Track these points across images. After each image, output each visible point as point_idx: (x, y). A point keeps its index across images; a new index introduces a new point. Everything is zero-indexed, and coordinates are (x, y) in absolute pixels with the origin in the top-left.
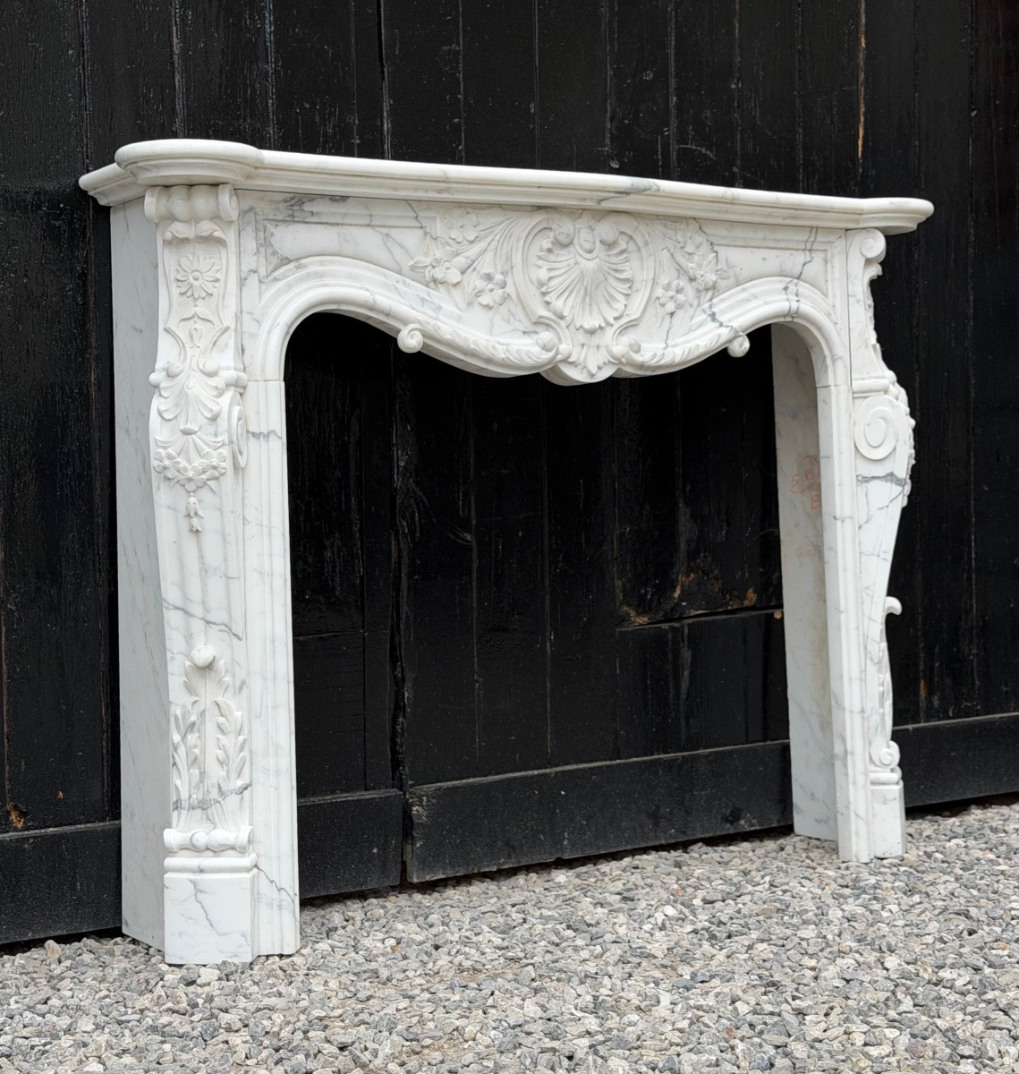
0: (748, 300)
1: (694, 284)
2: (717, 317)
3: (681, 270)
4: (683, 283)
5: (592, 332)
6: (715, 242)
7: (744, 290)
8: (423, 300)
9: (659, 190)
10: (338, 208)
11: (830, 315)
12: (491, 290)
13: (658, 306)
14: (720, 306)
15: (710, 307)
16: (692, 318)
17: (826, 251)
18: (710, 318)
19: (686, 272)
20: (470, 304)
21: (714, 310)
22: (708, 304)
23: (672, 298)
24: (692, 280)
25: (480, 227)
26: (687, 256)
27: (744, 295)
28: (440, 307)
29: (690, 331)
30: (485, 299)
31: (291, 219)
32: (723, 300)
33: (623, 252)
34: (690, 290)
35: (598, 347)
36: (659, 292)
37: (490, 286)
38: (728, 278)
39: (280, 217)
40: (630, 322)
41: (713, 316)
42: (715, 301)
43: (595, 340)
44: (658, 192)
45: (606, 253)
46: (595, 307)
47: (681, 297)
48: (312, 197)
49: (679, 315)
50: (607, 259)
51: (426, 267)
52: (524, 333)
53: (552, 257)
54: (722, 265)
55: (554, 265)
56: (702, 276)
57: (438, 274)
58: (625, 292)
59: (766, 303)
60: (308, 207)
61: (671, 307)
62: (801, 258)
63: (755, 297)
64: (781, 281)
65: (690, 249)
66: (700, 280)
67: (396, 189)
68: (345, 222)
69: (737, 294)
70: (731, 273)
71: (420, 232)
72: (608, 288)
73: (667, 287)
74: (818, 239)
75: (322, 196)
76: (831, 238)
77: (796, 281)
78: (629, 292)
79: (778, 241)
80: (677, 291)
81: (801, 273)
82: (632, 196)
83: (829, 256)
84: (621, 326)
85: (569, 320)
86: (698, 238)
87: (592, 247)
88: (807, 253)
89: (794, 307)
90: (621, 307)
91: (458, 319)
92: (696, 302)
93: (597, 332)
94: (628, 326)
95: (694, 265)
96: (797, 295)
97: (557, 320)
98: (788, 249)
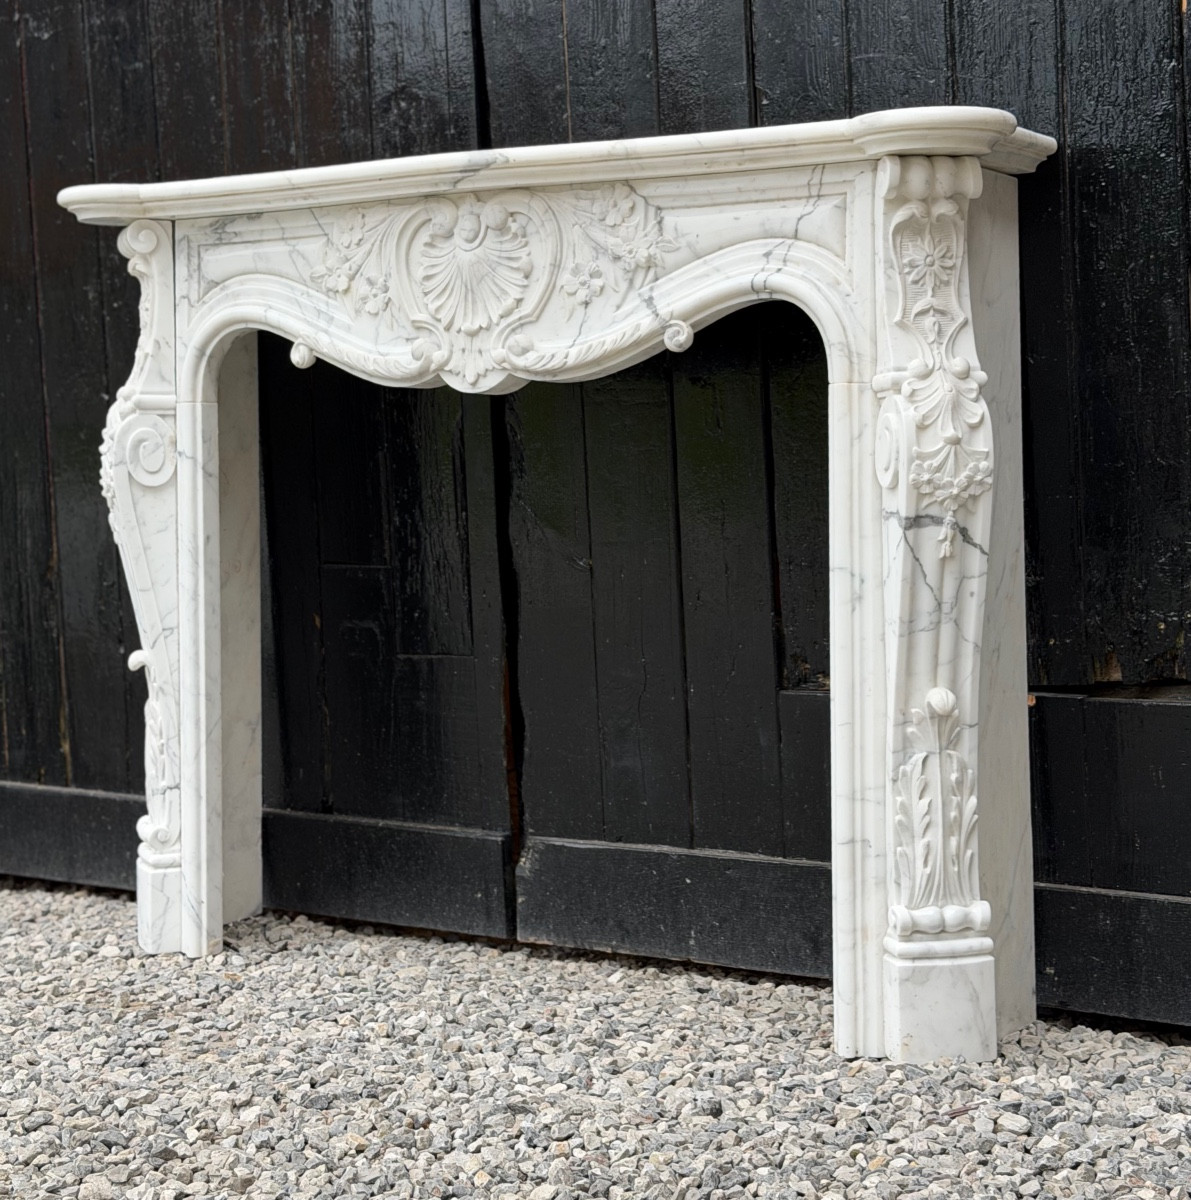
0: (706, 276)
1: (620, 264)
2: (655, 302)
3: (599, 249)
4: (604, 264)
5: (473, 334)
6: (662, 205)
7: (705, 262)
8: (319, 312)
9: (507, 161)
10: (255, 226)
11: (838, 283)
12: (375, 296)
13: (566, 295)
14: (665, 285)
15: (652, 289)
16: (618, 307)
17: (845, 194)
18: (645, 304)
19: (605, 251)
20: (358, 312)
21: (654, 294)
22: (648, 287)
23: (583, 284)
24: (617, 258)
25: (366, 228)
26: (609, 229)
27: (703, 270)
28: (332, 318)
29: (614, 321)
30: (371, 306)
31: (220, 243)
32: (672, 279)
33: (515, 236)
34: (612, 273)
35: (480, 352)
36: (565, 278)
37: (374, 291)
38: (678, 249)
39: (211, 241)
40: (520, 319)
41: (650, 301)
42: (660, 282)
43: (478, 343)
44: (507, 164)
45: (496, 240)
46: (480, 305)
47: (597, 283)
48: (232, 218)
49: (597, 303)
50: (498, 246)
51: (323, 276)
52: (407, 340)
53: (434, 252)
54: (668, 235)
55: (434, 261)
56: (630, 252)
57: (331, 283)
58: (521, 283)
59: (728, 278)
60: (229, 229)
61: (582, 295)
62: (794, 210)
63: (717, 270)
64: (766, 245)
65: (610, 221)
66: (628, 258)
67: (268, 202)
68: (265, 237)
69: (697, 268)
70: (683, 242)
71: (325, 239)
72: (498, 282)
73: (576, 271)
75: (241, 215)
76: (848, 176)
77: (789, 241)
78: (525, 282)
80: (591, 276)
81: (796, 231)
82: (482, 173)
83: (848, 200)
84: (509, 325)
85: (445, 322)
86: (626, 205)
87: (471, 235)
88: (812, 201)
89: (759, 280)
90: (509, 302)
91: (348, 329)
92: (624, 286)
93: (480, 334)
94: (522, 324)
95: (619, 240)
96: (785, 261)
97: (435, 323)
98: (784, 199)
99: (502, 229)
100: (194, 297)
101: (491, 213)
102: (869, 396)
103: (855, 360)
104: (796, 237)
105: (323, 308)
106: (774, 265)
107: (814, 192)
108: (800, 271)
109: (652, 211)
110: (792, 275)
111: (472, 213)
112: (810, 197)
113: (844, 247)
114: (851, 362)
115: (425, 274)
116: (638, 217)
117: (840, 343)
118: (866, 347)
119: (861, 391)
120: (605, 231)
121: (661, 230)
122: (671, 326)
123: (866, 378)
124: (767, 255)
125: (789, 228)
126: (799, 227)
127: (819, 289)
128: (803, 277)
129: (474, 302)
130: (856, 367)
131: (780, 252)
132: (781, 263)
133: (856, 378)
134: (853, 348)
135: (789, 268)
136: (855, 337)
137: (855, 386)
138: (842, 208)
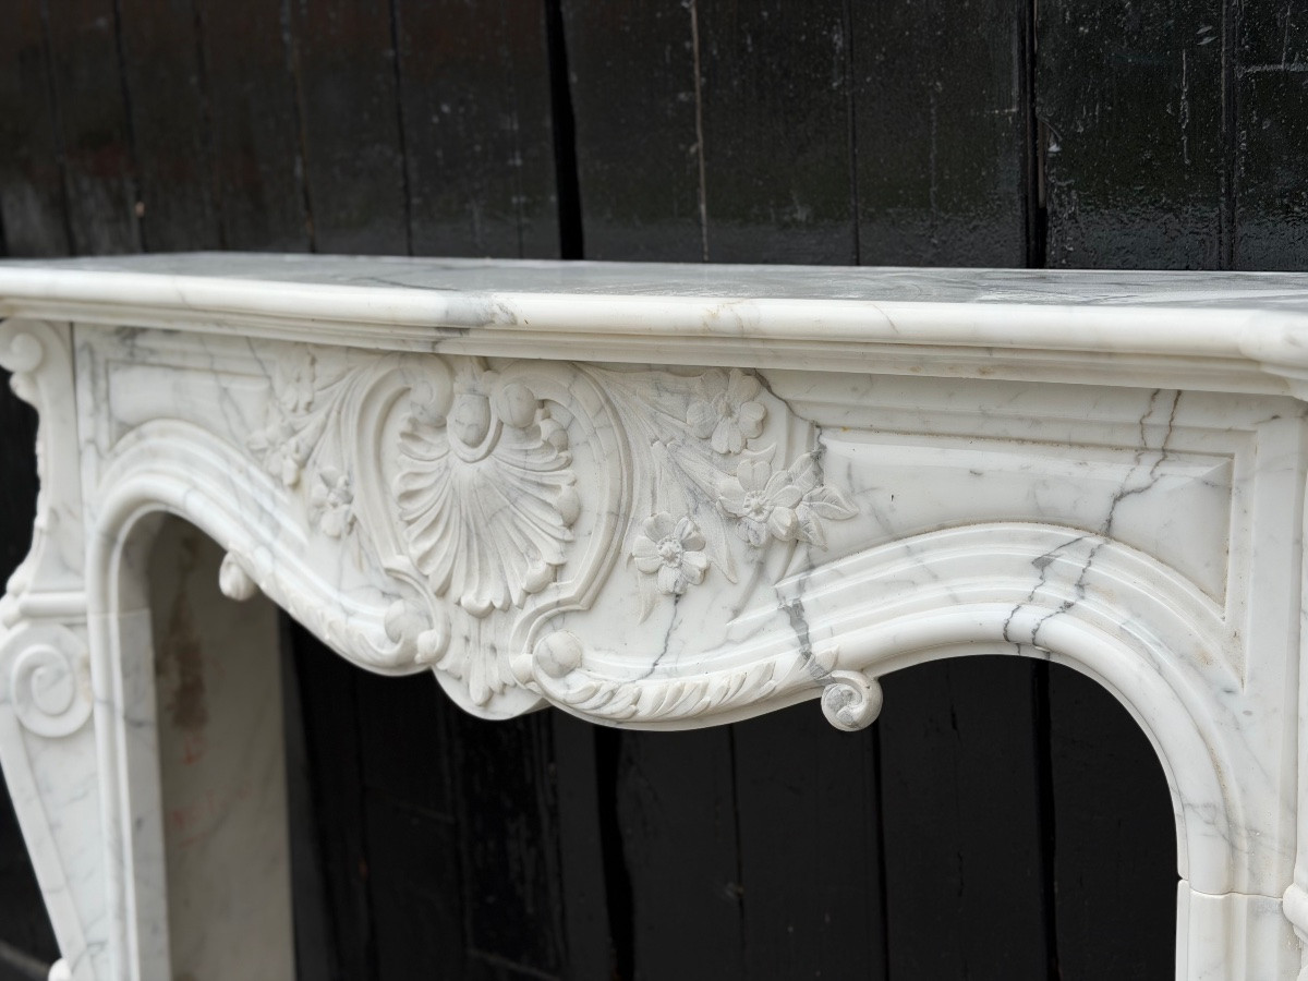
0: (911, 583)
1: (740, 530)
2: (806, 618)
3: (700, 497)
4: (709, 525)
5: (483, 616)
6: (821, 422)
7: (909, 552)
8: (261, 509)
9: (514, 322)
10: (174, 344)
11: (1208, 660)
12: (335, 505)
13: (639, 574)
14: (826, 587)
15: (801, 587)
16: (737, 613)
17: (1232, 456)
18: (785, 618)
19: (711, 501)
20: (312, 526)
21: (806, 599)
22: (795, 582)
23: (671, 558)
24: (734, 519)
25: (318, 384)
26: (719, 460)
27: (902, 567)
28: (279, 527)
29: (728, 641)
30: (330, 521)
32: (840, 574)
33: (550, 444)
34: (724, 545)
35: (494, 649)
36: (637, 540)
37: (333, 497)
38: (853, 517)
39: (120, 357)
40: (558, 604)
41: (796, 613)
42: (817, 573)
43: (489, 633)
44: (513, 328)
45: (517, 446)
46: (492, 564)
47: (697, 560)
49: (697, 599)
50: (520, 458)
51: (264, 450)
52: (384, 594)
53: (418, 449)
54: (834, 485)
55: (420, 466)
56: (758, 511)
57: (275, 464)
58: (558, 535)
59: (955, 600)
60: (140, 344)
61: (668, 577)
62: (1111, 473)
63: (934, 576)
64: (1038, 539)
65: (720, 443)
66: (754, 521)
68: (189, 363)
69: (887, 561)
70: (864, 506)
71: (266, 384)
72: (521, 526)
73: (657, 531)
74: (1178, 421)
76: (1241, 421)
77: (1095, 541)
78: (569, 535)
79: (1036, 422)
80: (685, 545)
81: (1109, 522)
82: (473, 335)
83: (1236, 473)
84: (539, 612)
85: (436, 582)
86: (750, 415)
87: (472, 435)
88: (1149, 460)
89: (1025, 621)
90: (538, 570)
91: (300, 551)
92: (746, 574)
93: (494, 616)
94: (560, 614)
95: (735, 483)
96: (1080, 586)
97: (422, 580)
98: (1082, 445)
99: (527, 429)
100: (104, 441)
101: (506, 398)
102: (1271, 930)
103: (1244, 844)
104: (1108, 530)
105: (268, 505)
106: (1056, 591)
107: (1155, 440)
108: (1117, 616)
109: (802, 431)
110: (1097, 623)
111: (473, 391)
112: (1142, 450)
113: (1223, 576)
114: (1233, 847)
115: (403, 489)
116: (774, 441)
117: (1206, 806)
118: (1272, 819)
119: (1255, 913)
120: (710, 459)
121: (819, 473)
122: (834, 681)
123: (1271, 884)
124: (1042, 563)
125: (1096, 509)
126: (1117, 515)
127: (1160, 670)
128: (1122, 634)
129: (482, 556)
130: (1245, 859)
131: (1071, 561)
132: (1072, 589)
133: (1244, 880)
134: (1240, 816)
135: (1091, 604)
136: (1244, 791)
137: (1241, 901)
138: (1222, 489)
